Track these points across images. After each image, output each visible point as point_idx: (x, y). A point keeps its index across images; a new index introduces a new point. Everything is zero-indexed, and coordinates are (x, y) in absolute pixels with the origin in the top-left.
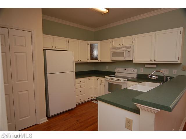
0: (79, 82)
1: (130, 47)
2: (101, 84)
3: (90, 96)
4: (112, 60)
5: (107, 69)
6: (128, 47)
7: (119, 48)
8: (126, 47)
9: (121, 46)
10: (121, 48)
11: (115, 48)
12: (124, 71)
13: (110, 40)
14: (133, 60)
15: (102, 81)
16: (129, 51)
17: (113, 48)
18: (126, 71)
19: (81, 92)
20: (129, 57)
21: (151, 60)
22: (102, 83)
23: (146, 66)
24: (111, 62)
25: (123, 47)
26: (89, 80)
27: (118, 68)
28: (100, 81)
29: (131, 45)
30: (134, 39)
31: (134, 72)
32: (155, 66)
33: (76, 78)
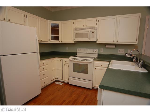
0: (43, 65)
1: (95, 28)
2: (64, 65)
3: (53, 78)
4: (74, 41)
5: (67, 50)
6: (92, 28)
7: (83, 29)
8: (90, 28)
9: (85, 27)
10: (85, 29)
11: (79, 29)
12: (85, 52)
13: (73, 21)
14: (96, 41)
15: (66, 62)
16: (94, 32)
17: (76, 29)
18: (88, 52)
19: (44, 75)
20: (93, 38)
21: (114, 41)
22: (66, 63)
23: (107, 46)
24: (73, 43)
25: (88, 29)
26: (52, 61)
27: (80, 49)
28: (64, 62)
29: (95, 27)
30: (98, 21)
31: (95, 53)
32: (114, 47)
33: (40, 60)
